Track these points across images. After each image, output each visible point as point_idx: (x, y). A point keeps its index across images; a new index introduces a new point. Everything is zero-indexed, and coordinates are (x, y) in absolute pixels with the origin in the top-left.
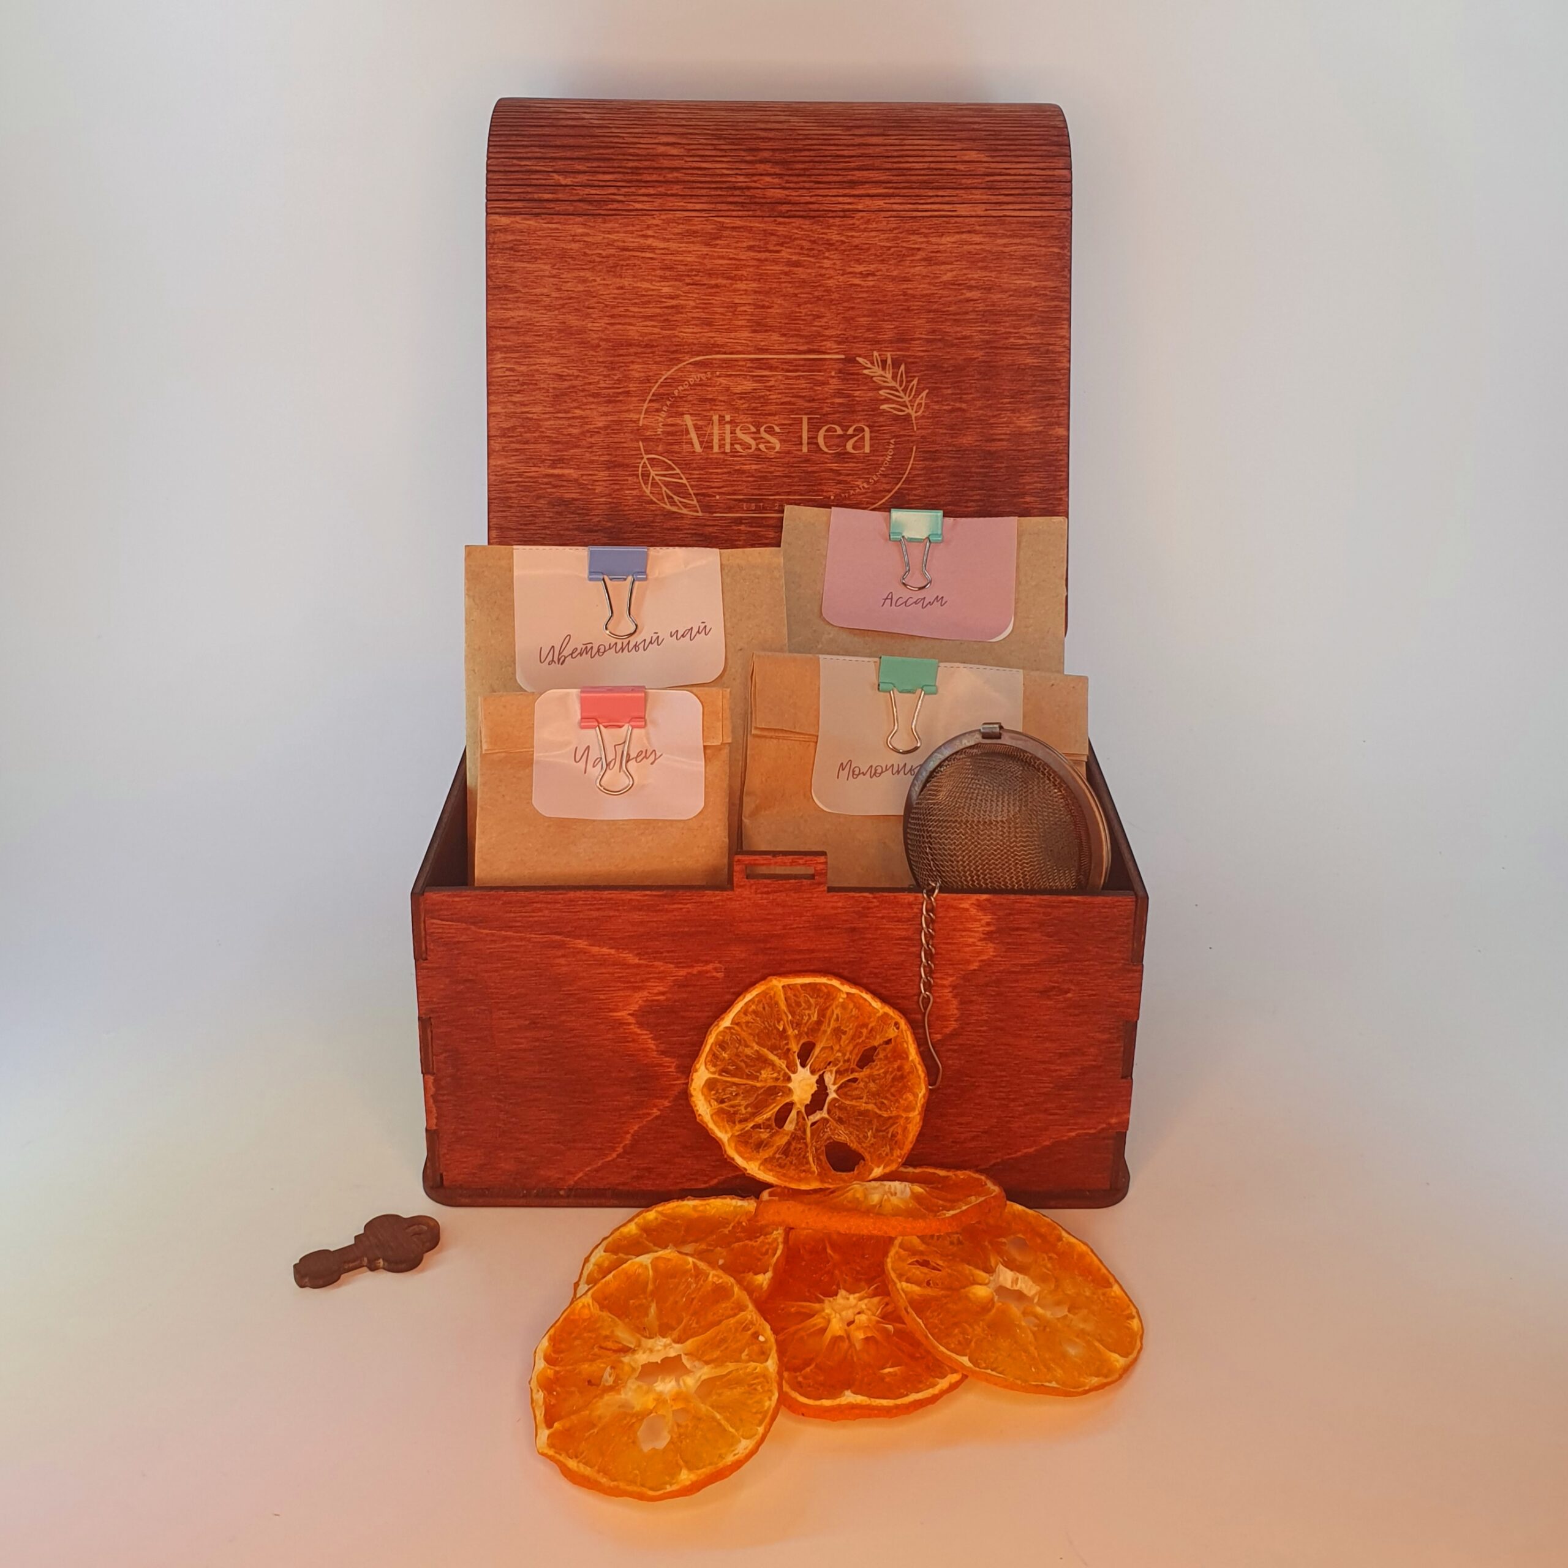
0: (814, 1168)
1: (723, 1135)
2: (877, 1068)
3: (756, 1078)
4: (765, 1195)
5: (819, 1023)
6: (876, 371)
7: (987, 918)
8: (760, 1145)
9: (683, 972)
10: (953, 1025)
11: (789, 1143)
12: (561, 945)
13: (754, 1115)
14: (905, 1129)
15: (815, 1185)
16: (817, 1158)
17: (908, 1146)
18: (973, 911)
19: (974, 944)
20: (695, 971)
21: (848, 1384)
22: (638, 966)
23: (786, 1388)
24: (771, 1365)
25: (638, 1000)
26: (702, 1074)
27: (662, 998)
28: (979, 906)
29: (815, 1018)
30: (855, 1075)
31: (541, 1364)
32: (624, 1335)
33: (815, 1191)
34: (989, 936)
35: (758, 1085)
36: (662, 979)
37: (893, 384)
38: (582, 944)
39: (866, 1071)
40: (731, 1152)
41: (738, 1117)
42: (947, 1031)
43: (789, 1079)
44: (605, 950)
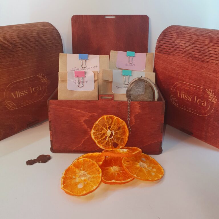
0: (111, 146)
1: (96, 141)
2: (121, 130)
3: (101, 132)
4: (103, 151)
5: (112, 123)
6: (209, 92)
7: (139, 105)
8: (102, 143)
9: (91, 114)
10: (134, 123)
11: (107, 143)
12: (71, 109)
13: (101, 138)
14: (125, 140)
15: (111, 150)
16: (111, 145)
17: (126, 143)
18: (137, 104)
19: (137, 110)
20: (93, 114)
21: (114, 179)
22: (84, 113)
23: (103, 179)
24: (100, 175)
25: (84, 119)
26: (93, 131)
27: (87, 118)
28: (138, 103)
29: (111, 122)
30: (117, 131)
31: (63, 175)
32: (77, 170)
33: (111, 151)
34: (139, 109)
35: (102, 133)
36: (88, 115)
37: (211, 96)
38: (75, 109)
39: (119, 131)
40: (97, 144)
41: (99, 138)
42: (133, 124)
43: (107, 132)
44: (79, 110)
